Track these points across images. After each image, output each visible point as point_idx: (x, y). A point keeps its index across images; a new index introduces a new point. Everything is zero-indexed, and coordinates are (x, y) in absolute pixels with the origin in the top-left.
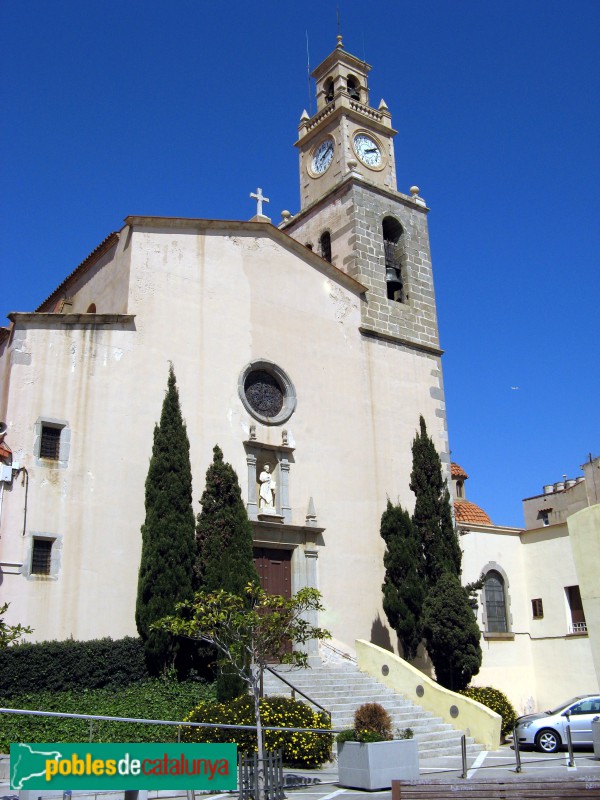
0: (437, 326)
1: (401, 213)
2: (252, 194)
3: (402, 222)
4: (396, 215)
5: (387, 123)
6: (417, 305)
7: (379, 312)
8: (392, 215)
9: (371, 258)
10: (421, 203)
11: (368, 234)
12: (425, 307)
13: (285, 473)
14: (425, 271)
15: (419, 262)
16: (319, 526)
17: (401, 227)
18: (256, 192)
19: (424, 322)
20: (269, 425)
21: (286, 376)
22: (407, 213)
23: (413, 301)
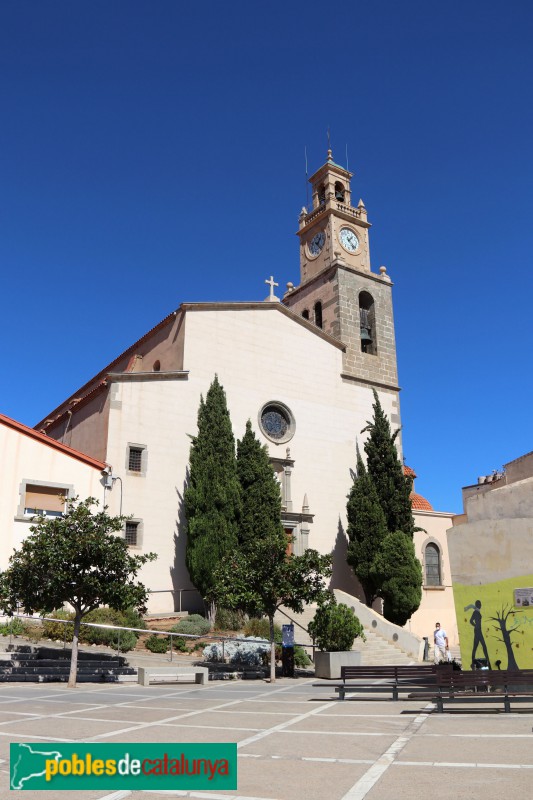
0: (397, 370)
1: (371, 287)
2: (267, 281)
3: (373, 294)
4: (369, 290)
5: (364, 218)
6: (382, 355)
7: (355, 361)
8: (366, 290)
9: (350, 323)
10: (387, 279)
11: (348, 306)
12: (388, 357)
13: (287, 477)
14: (388, 330)
15: (385, 323)
16: (310, 513)
17: (372, 298)
18: (269, 280)
19: (387, 367)
20: (277, 444)
21: (289, 410)
22: (377, 288)
23: (380, 352)
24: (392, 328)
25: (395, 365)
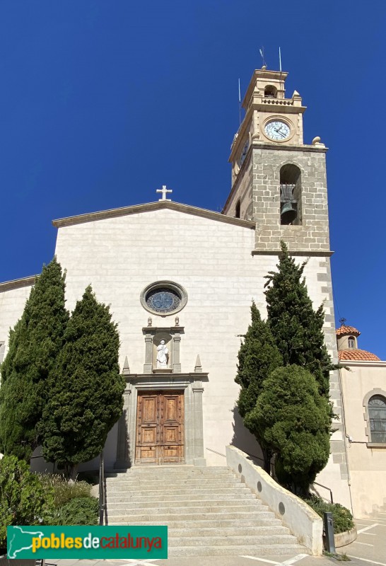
0: (328, 235)
1: (299, 159)
2: (158, 190)
3: (300, 165)
4: (295, 162)
5: (298, 104)
6: (309, 223)
7: (271, 236)
8: (290, 162)
9: (266, 199)
10: (322, 146)
11: (265, 182)
12: (317, 223)
13: (176, 343)
14: (320, 196)
15: (315, 190)
16: (203, 371)
17: (298, 169)
18: (161, 188)
19: (314, 234)
20: (164, 316)
21: (179, 286)
22: (305, 158)
23: (306, 221)
24: (325, 194)
25: (326, 229)
